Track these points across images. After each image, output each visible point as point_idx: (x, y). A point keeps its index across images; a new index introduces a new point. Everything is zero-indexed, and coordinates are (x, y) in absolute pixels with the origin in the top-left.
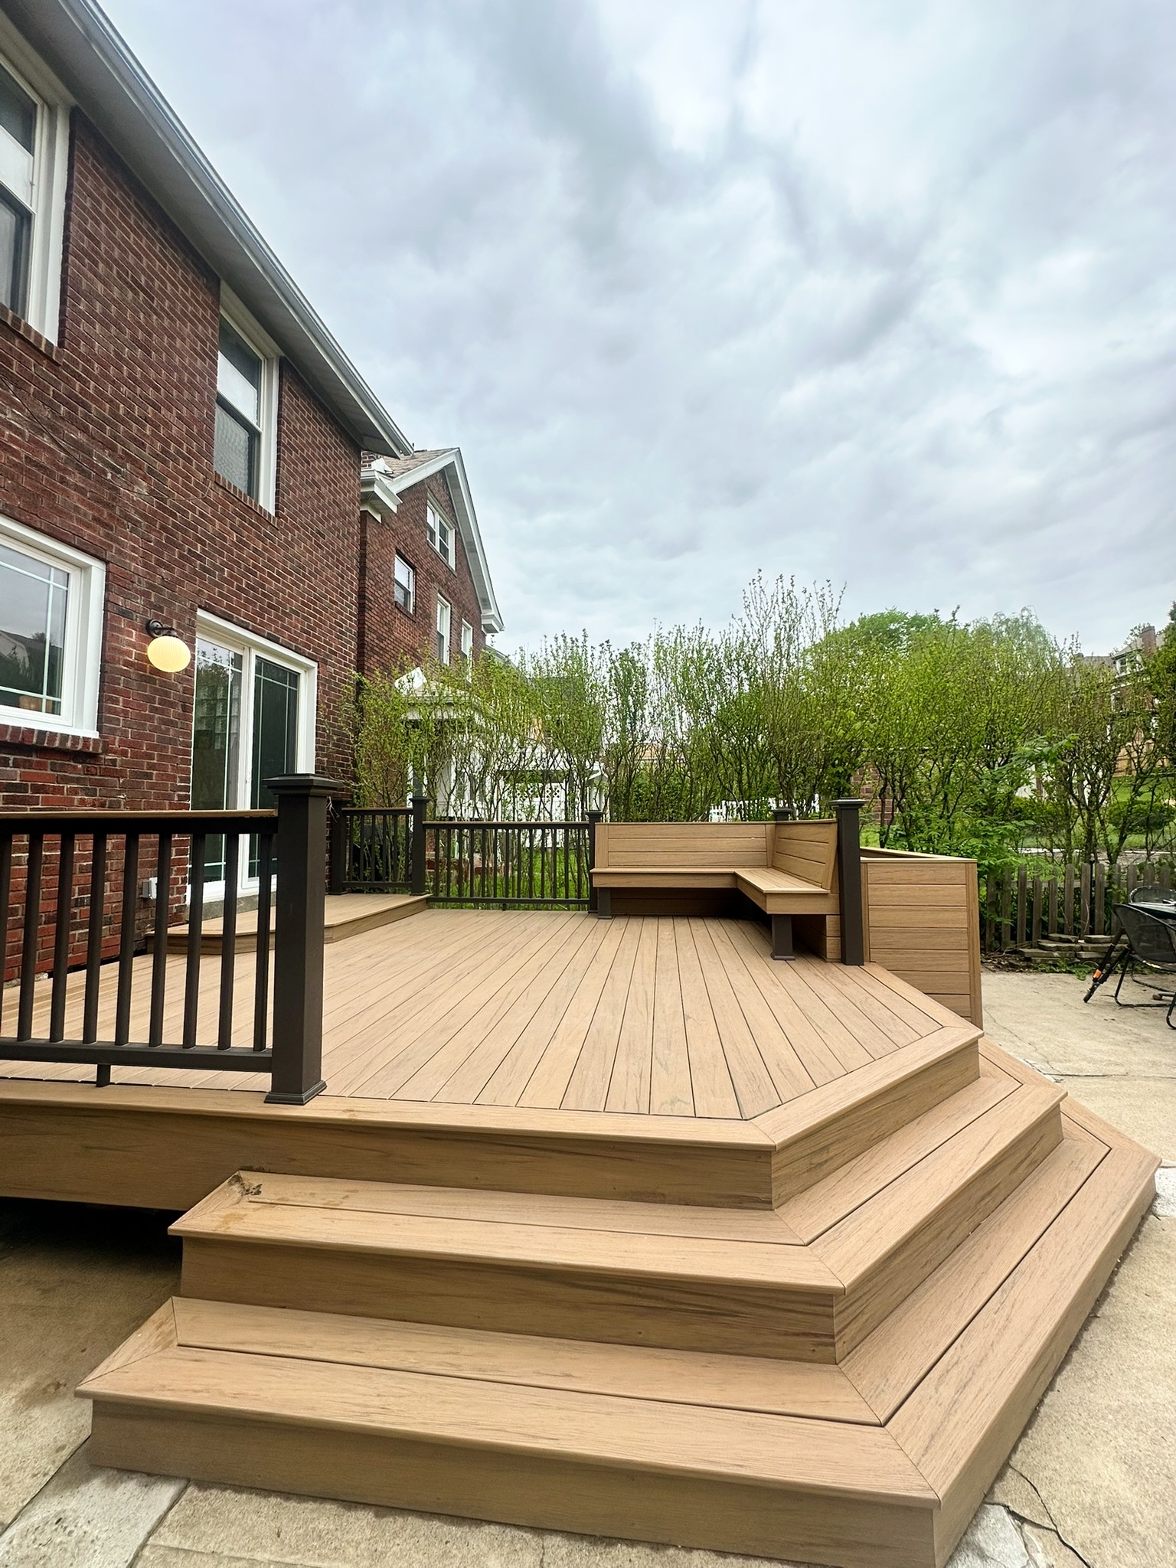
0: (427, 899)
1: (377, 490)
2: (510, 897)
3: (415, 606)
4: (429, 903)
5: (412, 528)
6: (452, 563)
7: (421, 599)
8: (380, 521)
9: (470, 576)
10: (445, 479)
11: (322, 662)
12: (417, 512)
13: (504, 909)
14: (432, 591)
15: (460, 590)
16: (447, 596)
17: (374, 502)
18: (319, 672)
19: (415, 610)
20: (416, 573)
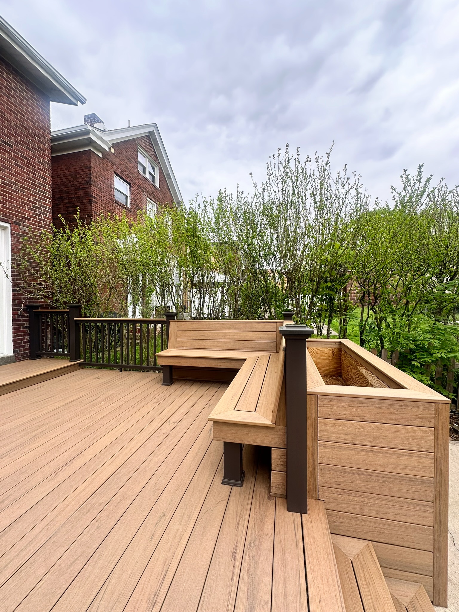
0: (79, 363)
1: (92, 136)
2: (124, 364)
3: (131, 203)
4: (81, 366)
5: (126, 163)
6: (157, 184)
7: (135, 200)
8: (101, 156)
9: (169, 190)
10: (150, 140)
11: (15, 224)
12: (130, 155)
13: (121, 371)
14: (143, 197)
15: (162, 197)
16: (154, 200)
17: (93, 144)
18: (11, 230)
19: (131, 205)
20: (131, 187)
